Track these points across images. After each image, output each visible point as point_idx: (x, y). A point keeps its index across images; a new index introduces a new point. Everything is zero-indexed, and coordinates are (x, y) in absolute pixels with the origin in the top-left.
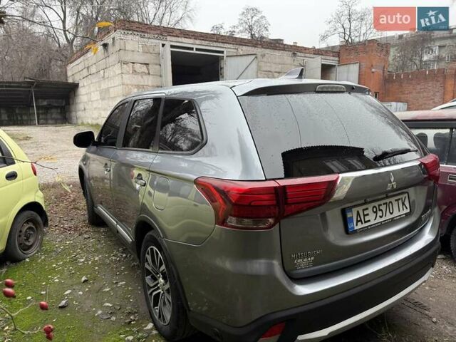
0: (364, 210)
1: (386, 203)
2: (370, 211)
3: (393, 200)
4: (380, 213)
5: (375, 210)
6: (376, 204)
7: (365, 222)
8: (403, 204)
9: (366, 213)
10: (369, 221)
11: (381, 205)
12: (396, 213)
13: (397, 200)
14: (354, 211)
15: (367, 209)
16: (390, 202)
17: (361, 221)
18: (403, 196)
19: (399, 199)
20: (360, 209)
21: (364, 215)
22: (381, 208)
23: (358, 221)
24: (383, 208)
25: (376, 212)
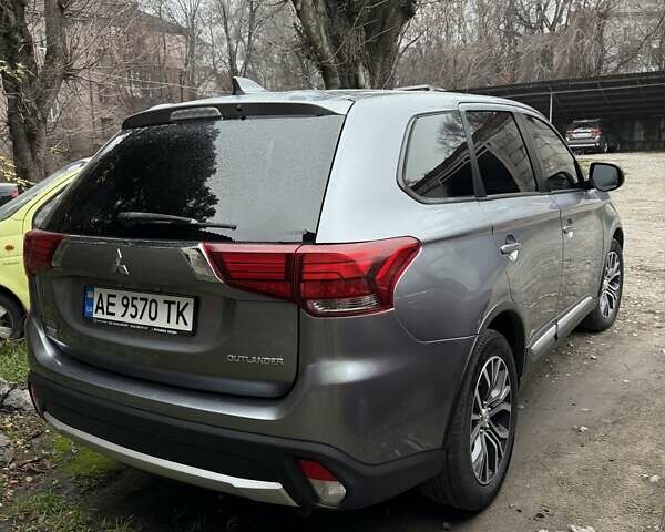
0: (109, 296)
1: (146, 300)
2: (117, 301)
3: (160, 299)
4: (132, 310)
5: (125, 302)
6: (130, 295)
7: (108, 313)
8: (180, 313)
9: (111, 300)
10: (113, 314)
11: (136, 299)
12: (161, 322)
13: (170, 303)
14: (97, 291)
15: (115, 296)
16: (154, 301)
17: (102, 308)
18: (183, 301)
19: (174, 303)
20: (105, 293)
21: (109, 304)
22: (135, 302)
23: (98, 308)
24: (140, 304)
25: (127, 306)
